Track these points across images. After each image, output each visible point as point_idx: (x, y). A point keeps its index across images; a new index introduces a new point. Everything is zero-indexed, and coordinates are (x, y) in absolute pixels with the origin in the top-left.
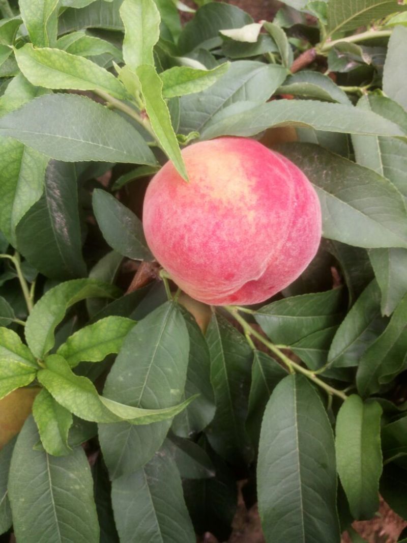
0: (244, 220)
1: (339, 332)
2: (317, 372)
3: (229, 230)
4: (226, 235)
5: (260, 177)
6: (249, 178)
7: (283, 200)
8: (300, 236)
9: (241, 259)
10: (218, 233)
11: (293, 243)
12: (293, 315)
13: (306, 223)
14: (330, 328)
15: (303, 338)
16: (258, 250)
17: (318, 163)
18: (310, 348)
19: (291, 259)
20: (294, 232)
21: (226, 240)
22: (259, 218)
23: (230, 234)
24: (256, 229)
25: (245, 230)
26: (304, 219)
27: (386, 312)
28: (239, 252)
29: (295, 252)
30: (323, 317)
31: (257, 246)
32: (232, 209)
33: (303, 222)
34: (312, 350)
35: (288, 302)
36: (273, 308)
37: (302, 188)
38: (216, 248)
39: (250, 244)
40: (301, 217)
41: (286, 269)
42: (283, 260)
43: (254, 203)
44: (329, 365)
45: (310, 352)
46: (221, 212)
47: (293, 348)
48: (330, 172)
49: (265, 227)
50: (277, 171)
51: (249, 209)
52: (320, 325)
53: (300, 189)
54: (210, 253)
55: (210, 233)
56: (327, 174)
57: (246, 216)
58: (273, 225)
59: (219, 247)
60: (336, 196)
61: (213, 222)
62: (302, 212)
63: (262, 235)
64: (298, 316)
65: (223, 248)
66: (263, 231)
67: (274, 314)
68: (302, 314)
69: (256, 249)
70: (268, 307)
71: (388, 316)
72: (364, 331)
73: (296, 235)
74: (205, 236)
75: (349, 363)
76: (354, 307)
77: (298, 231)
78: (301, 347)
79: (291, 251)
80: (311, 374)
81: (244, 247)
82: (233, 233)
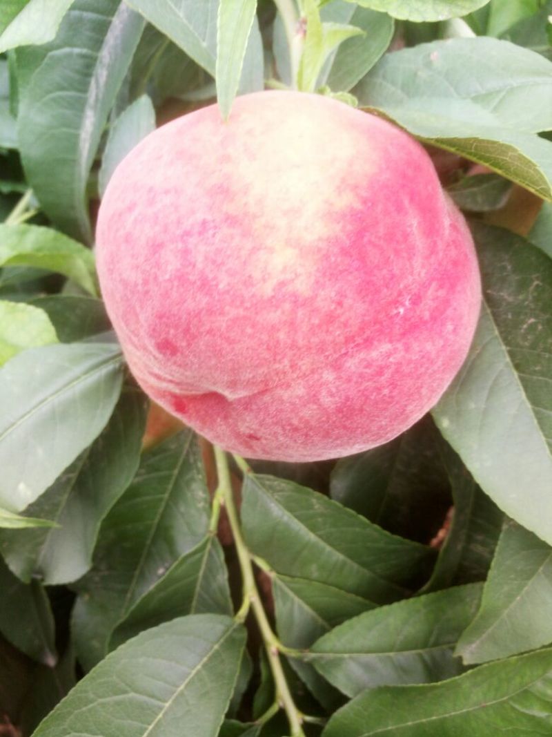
0: (262, 255)
1: (366, 618)
2: (284, 650)
3: (219, 251)
4: (206, 258)
5: (364, 202)
6: (339, 190)
7: (374, 278)
8: (361, 376)
9: (207, 327)
10: (192, 241)
11: (339, 378)
12: (313, 528)
13: (391, 359)
14: (360, 599)
15: (305, 578)
16: (252, 336)
17: (530, 298)
18: (308, 603)
19: (315, 407)
20: (356, 360)
21: (200, 266)
22: (297, 276)
23: (214, 262)
24: (274, 290)
25: (250, 277)
26: (396, 349)
27: (468, 652)
28: (210, 312)
29: (330, 399)
30: (366, 572)
31: (253, 326)
32: (255, 217)
33: (389, 355)
34: (307, 608)
35: (314, 501)
36: (282, 491)
37: (442, 293)
38: (170, 268)
39: (241, 312)
40: (391, 341)
41: (295, 422)
42: (298, 397)
43: (310, 238)
44: (310, 656)
45: (300, 608)
46: (229, 208)
47: (279, 583)
48: (540, 327)
49: (297, 301)
50: (413, 222)
51: (288, 243)
52: (352, 581)
53: (437, 291)
54: (153, 270)
55: (179, 232)
56: (532, 327)
57: (271, 250)
58: (315, 311)
59: (178, 270)
60: (522, 379)
61: (199, 216)
62: (404, 334)
63: (279, 312)
64: (320, 536)
65: (181, 278)
66: (287, 306)
67: (279, 502)
68: (327, 539)
69: (249, 330)
70: (276, 483)
71: (465, 663)
72: (414, 652)
73: (353, 368)
74: (166, 229)
75: (340, 682)
76: (423, 598)
77: (365, 363)
78: (292, 589)
79: (324, 393)
80: (273, 645)
81: (227, 308)
82: (223, 263)
